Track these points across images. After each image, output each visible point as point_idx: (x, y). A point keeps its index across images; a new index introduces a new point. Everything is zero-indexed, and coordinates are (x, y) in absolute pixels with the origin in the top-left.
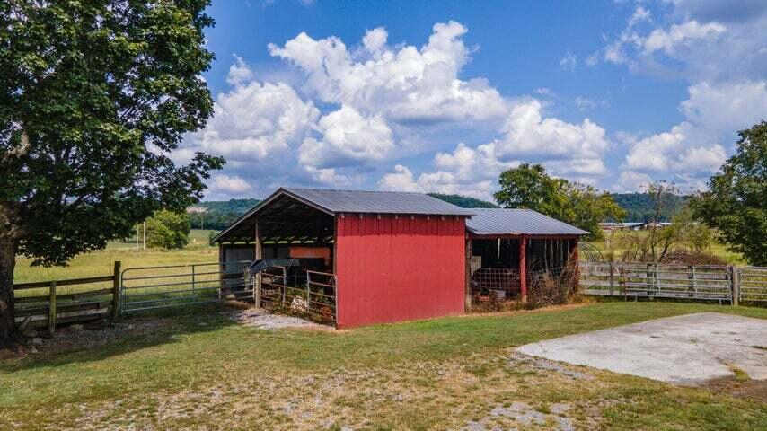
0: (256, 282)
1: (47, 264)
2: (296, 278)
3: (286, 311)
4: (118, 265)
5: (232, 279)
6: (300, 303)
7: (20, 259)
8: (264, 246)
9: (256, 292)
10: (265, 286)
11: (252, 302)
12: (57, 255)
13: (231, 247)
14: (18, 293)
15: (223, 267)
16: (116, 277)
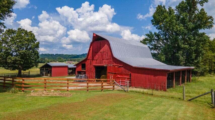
0: (44, 73)
1: (24, 71)
2: (48, 73)
3: (48, 76)
4: (29, 71)
5: (41, 73)
6: (49, 75)
7: (22, 71)
8: (45, 69)
9: (44, 74)
10: (45, 73)
11: (44, 75)
12: (25, 70)
13: (41, 69)
14: (22, 74)
15: (40, 71)
16: (29, 72)
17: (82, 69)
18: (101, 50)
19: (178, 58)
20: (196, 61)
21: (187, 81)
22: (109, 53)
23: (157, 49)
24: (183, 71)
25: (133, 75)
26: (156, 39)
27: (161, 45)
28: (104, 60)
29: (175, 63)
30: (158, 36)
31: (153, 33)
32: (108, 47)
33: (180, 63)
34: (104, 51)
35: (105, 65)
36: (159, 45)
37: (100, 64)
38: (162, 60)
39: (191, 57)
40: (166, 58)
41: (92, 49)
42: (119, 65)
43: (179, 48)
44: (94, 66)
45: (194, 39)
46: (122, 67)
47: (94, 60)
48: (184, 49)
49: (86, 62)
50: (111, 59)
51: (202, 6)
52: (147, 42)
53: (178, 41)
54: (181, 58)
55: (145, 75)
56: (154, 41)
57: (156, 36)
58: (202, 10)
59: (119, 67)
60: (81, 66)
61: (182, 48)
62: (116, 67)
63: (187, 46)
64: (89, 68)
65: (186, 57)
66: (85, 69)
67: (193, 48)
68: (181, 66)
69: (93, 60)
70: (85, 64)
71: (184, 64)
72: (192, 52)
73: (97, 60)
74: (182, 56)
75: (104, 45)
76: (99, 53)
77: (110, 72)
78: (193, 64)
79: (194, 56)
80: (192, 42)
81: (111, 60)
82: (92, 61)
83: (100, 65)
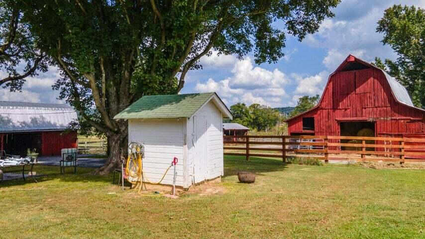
17: (304, 129)
18: (357, 90)
22: (383, 95)
28: (365, 108)
34: (368, 90)
35: (371, 120)
37: (356, 117)
41: (333, 88)
42: (412, 118)
44: (338, 121)
46: (419, 121)
47: (338, 111)
49: (316, 114)
50: (387, 107)
59: (408, 121)
60: (302, 122)
62: (402, 121)
64: (323, 126)
66: (313, 129)
69: (335, 109)
73: (346, 110)
75: (367, 79)
76: (353, 96)
77: (384, 133)
81: (385, 108)
82: (334, 111)
83: (355, 119)
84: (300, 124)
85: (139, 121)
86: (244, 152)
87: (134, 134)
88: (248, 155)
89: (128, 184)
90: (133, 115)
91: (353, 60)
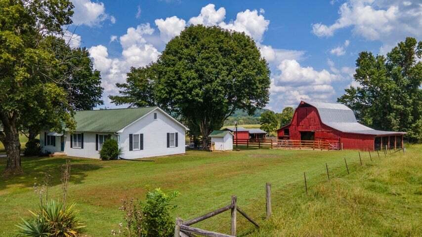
17: (285, 135)
18: (308, 117)
19: (389, 121)
20: (414, 125)
21: (397, 148)
23: (361, 108)
24: (393, 137)
25: (342, 139)
26: (359, 97)
27: (367, 103)
28: (311, 125)
29: (385, 127)
30: (362, 92)
31: (356, 89)
32: (315, 113)
33: (392, 128)
34: (312, 117)
35: (312, 131)
36: (364, 103)
37: (307, 129)
38: (369, 124)
39: (407, 120)
40: (374, 121)
42: (328, 131)
43: (391, 109)
44: (300, 131)
45: (410, 98)
46: (331, 132)
47: (300, 126)
48: (397, 110)
49: (290, 128)
50: (319, 125)
51: (420, 58)
52: (347, 100)
53: (389, 100)
54: (394, 121)
55: (354, 140)
56: (356, 99)
57: (360, 92)
58: (419, 63)
61: (395, 109)
62: (325, 132)
63: (401, 107)
64: (293, 134)
65: (400, 120)
66: (289, 135)
67: (408, 109)
68: (394, 131)
69: (298, 125)
70: (289, 130)
71: (398, 129)
72: (409, 114)
73: (303, 126)
74: (395, 119)
75: (311, 112)
76: (305, 119)
77: (318, 137)
78: (411, 128)
79: (411, 118)
80: (408, 101)
84: (283, 132)
85: (214, 137)
86: (246, 145)
87: (212, 140)
88: (248, 146)
89: (211, 151)
90: (212, 136)
91: (303, 103)
